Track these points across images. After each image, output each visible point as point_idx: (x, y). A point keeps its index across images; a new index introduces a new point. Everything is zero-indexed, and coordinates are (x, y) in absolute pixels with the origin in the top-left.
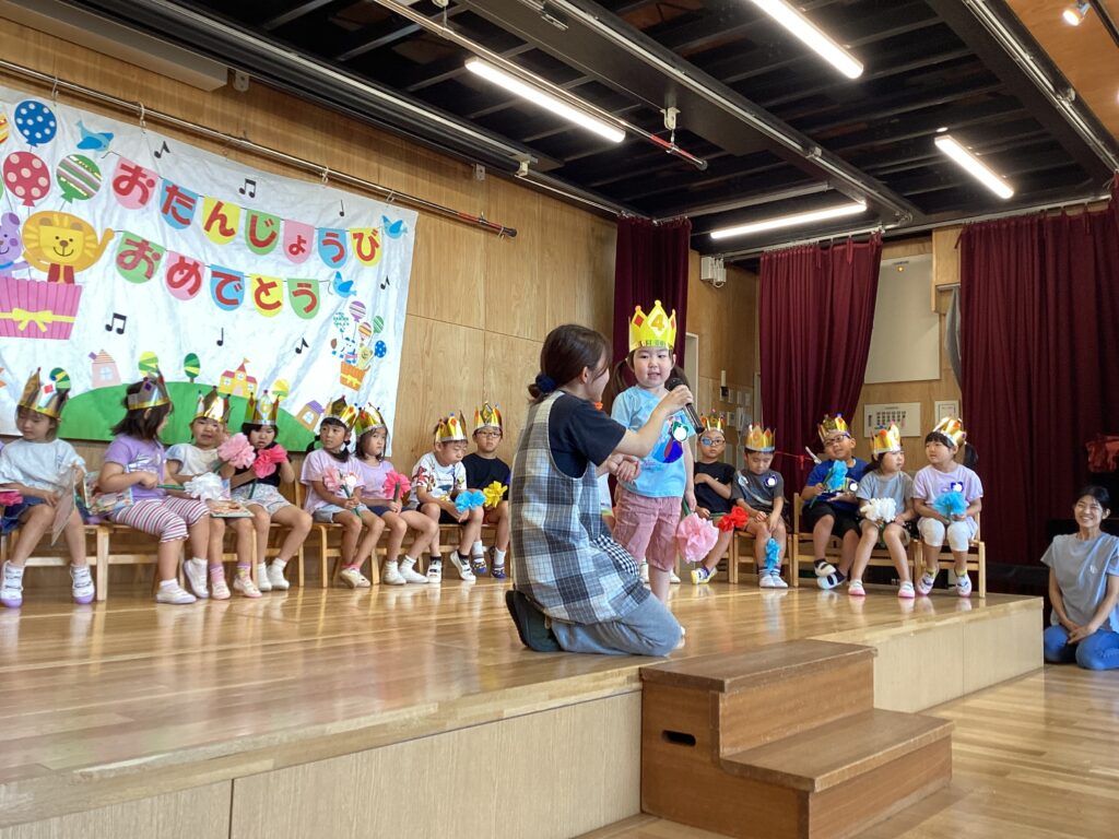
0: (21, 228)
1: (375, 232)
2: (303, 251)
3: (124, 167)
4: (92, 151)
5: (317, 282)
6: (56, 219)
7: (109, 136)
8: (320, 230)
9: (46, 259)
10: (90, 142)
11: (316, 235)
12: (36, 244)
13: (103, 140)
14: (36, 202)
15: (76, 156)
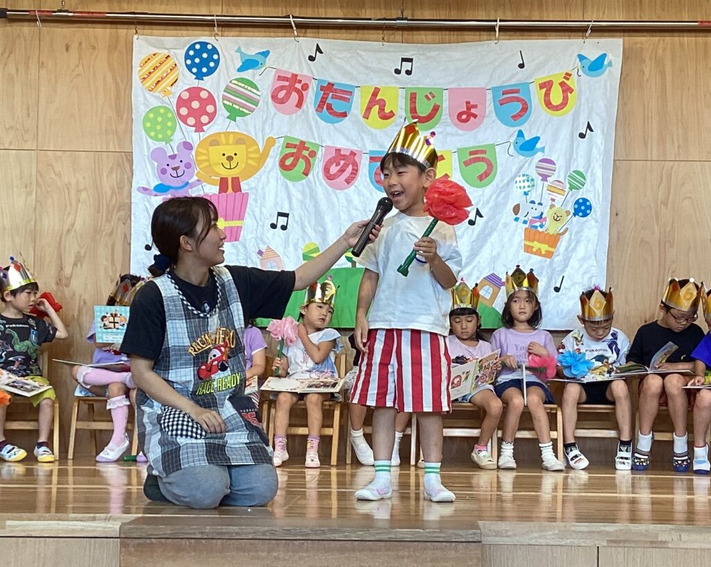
0: (193, 153)
1: (568, 76)
2: (475, 116)
3: (280, 78)
4: (251, 71)
5: (493, 146)
6: (223, 139)
7: (266, 54)
8: (494, 89)
9: (217, 174)
10: (249, 64)
11: (489, 95)
12: (206, 164)
13: (260, 59)
14: (205, 128)
15: (237, 80)
